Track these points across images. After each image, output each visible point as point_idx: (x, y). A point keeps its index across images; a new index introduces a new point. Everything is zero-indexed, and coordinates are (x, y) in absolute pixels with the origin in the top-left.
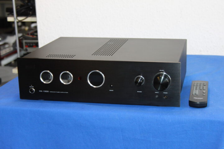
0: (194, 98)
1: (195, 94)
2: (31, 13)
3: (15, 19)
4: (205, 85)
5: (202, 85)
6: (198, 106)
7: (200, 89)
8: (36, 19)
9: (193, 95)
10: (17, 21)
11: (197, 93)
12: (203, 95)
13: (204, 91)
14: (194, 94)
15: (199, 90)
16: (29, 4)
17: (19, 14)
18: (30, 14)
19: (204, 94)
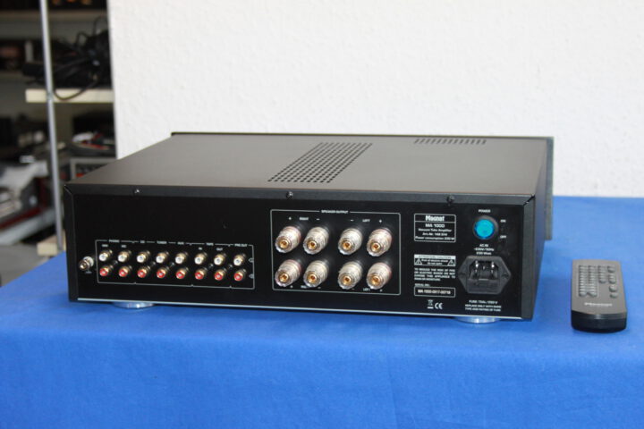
0: (586, 304)
1: (588, 294)
2: (95, 77)
3: (48, 94)
4: (611, 269)
5: (603, 271)
6: (600, 327)
7: (600, 282)
8: (113, 96)
9: (580, 295)
10: (56, 100)
11: (593, 291)
12: (611, 296)
13: (613, 287)
14: (583, 293)
15: (598, 284)
16: (92, 53)
17: (60, 83)
18: (92, 81)
19: (614, 294)
